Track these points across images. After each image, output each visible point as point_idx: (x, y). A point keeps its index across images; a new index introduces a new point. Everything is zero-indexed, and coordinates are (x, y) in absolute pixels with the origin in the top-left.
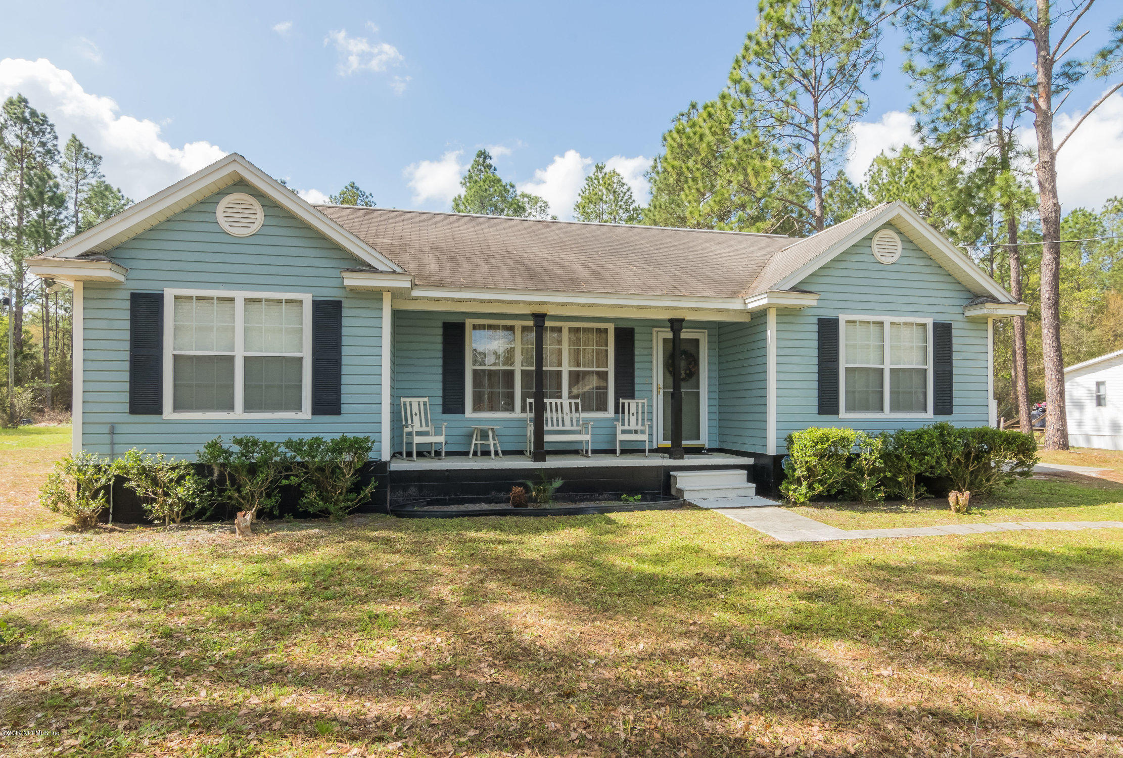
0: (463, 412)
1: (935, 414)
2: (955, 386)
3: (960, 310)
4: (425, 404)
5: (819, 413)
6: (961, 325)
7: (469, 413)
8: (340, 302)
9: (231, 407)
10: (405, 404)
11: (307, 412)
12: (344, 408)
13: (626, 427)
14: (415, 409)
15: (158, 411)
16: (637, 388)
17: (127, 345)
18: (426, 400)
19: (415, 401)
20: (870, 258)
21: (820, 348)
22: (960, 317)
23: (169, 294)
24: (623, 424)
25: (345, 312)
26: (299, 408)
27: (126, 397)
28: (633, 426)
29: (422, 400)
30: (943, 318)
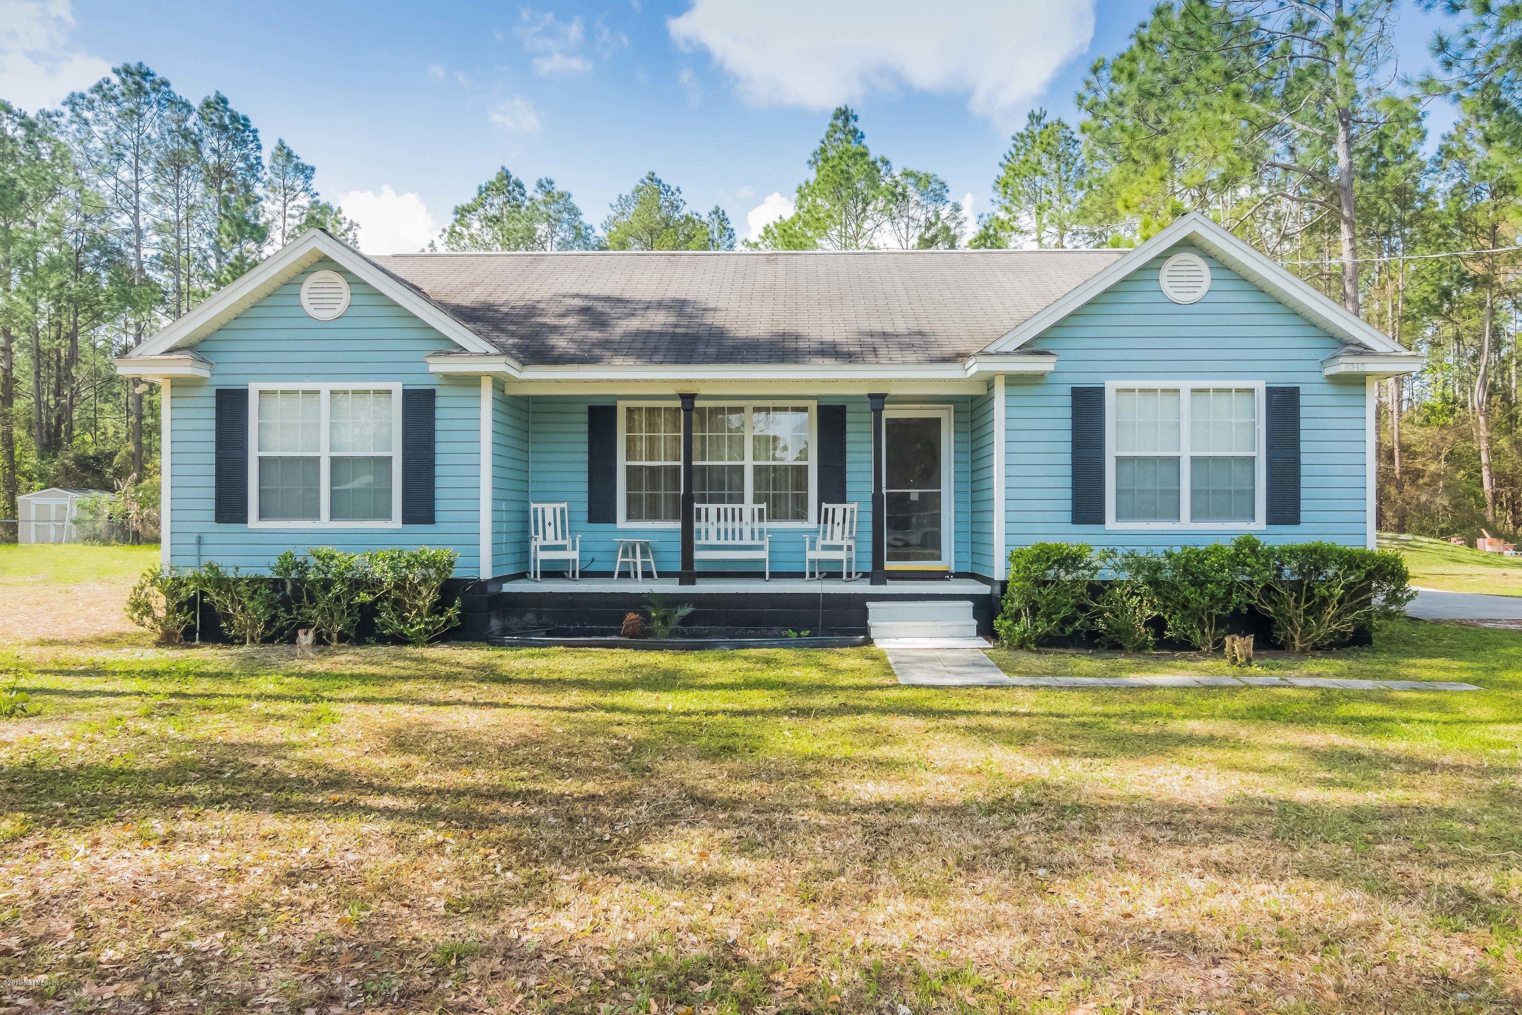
0: (614, 521)
1: (1269, 523)
2: (1304, 481)
3: (1315, 366)
4: (562, 511)
5: (1075, 522)
6: (1317, 389)
7: (622, 522)
8: (433, 391)
9: (316, 516)
10: (536, 511)
11: (396, 522)
12: (439, 516)
13: (828, 542)
14: (549, 518)
15: (243, 519)
16: (849, 487)
17: (212, 447)
18: (565, 505)
19: (549, 508)
20: (1157, 297)
21: (1075, 430)
22: (1317, 377)
23: (254, 389)
24: (824, 538)
25: (439, 402)
26: (388, 516)
27: (212, 504)
28: (837, 541)
29: (558, 506)
30: (1282, 380)
